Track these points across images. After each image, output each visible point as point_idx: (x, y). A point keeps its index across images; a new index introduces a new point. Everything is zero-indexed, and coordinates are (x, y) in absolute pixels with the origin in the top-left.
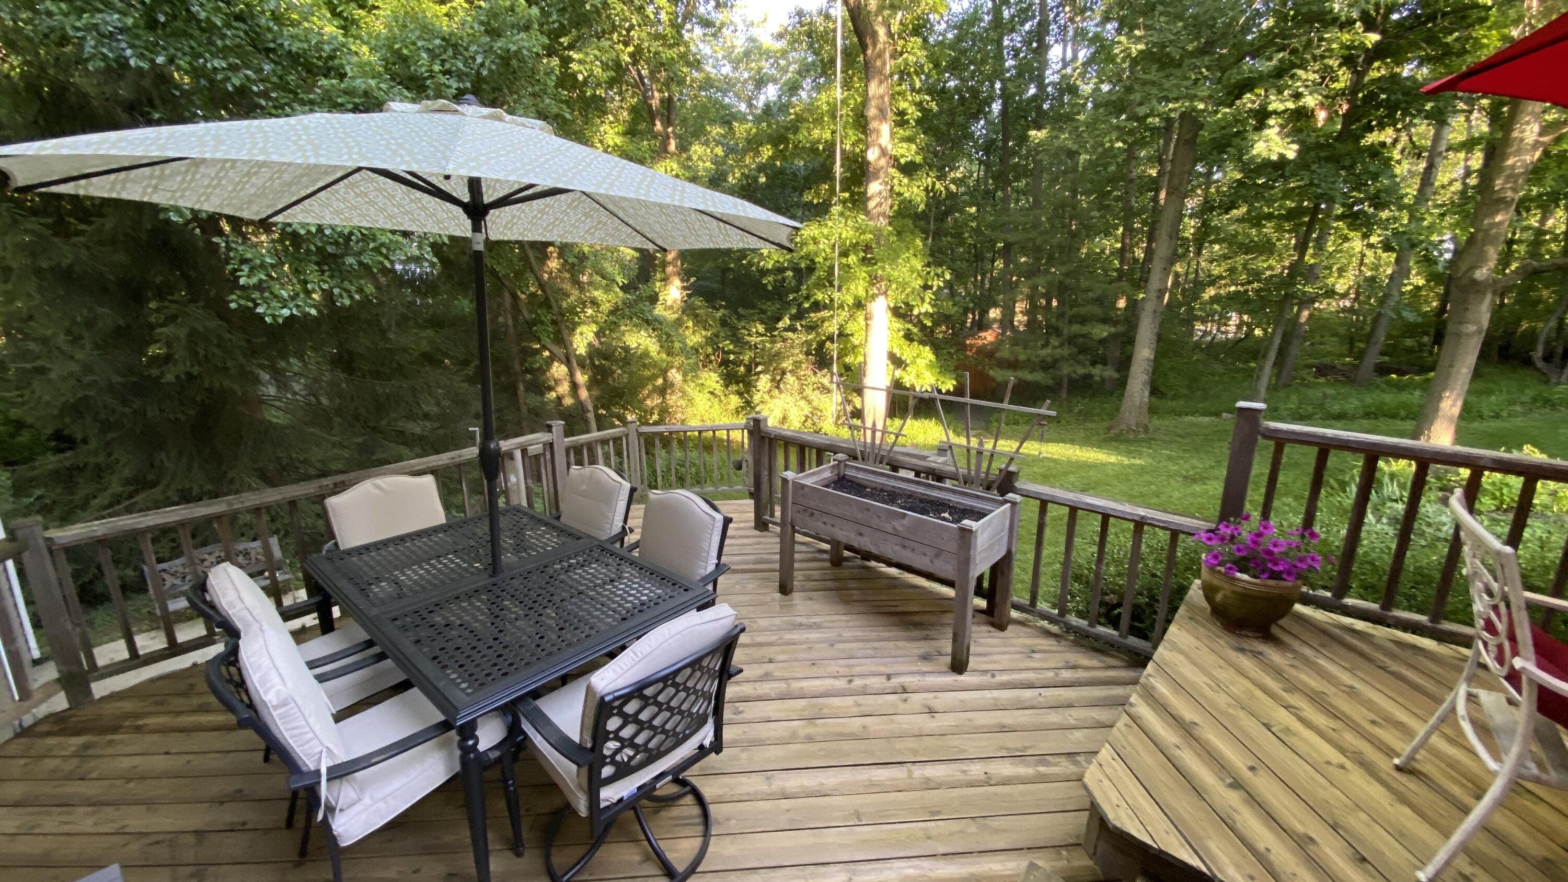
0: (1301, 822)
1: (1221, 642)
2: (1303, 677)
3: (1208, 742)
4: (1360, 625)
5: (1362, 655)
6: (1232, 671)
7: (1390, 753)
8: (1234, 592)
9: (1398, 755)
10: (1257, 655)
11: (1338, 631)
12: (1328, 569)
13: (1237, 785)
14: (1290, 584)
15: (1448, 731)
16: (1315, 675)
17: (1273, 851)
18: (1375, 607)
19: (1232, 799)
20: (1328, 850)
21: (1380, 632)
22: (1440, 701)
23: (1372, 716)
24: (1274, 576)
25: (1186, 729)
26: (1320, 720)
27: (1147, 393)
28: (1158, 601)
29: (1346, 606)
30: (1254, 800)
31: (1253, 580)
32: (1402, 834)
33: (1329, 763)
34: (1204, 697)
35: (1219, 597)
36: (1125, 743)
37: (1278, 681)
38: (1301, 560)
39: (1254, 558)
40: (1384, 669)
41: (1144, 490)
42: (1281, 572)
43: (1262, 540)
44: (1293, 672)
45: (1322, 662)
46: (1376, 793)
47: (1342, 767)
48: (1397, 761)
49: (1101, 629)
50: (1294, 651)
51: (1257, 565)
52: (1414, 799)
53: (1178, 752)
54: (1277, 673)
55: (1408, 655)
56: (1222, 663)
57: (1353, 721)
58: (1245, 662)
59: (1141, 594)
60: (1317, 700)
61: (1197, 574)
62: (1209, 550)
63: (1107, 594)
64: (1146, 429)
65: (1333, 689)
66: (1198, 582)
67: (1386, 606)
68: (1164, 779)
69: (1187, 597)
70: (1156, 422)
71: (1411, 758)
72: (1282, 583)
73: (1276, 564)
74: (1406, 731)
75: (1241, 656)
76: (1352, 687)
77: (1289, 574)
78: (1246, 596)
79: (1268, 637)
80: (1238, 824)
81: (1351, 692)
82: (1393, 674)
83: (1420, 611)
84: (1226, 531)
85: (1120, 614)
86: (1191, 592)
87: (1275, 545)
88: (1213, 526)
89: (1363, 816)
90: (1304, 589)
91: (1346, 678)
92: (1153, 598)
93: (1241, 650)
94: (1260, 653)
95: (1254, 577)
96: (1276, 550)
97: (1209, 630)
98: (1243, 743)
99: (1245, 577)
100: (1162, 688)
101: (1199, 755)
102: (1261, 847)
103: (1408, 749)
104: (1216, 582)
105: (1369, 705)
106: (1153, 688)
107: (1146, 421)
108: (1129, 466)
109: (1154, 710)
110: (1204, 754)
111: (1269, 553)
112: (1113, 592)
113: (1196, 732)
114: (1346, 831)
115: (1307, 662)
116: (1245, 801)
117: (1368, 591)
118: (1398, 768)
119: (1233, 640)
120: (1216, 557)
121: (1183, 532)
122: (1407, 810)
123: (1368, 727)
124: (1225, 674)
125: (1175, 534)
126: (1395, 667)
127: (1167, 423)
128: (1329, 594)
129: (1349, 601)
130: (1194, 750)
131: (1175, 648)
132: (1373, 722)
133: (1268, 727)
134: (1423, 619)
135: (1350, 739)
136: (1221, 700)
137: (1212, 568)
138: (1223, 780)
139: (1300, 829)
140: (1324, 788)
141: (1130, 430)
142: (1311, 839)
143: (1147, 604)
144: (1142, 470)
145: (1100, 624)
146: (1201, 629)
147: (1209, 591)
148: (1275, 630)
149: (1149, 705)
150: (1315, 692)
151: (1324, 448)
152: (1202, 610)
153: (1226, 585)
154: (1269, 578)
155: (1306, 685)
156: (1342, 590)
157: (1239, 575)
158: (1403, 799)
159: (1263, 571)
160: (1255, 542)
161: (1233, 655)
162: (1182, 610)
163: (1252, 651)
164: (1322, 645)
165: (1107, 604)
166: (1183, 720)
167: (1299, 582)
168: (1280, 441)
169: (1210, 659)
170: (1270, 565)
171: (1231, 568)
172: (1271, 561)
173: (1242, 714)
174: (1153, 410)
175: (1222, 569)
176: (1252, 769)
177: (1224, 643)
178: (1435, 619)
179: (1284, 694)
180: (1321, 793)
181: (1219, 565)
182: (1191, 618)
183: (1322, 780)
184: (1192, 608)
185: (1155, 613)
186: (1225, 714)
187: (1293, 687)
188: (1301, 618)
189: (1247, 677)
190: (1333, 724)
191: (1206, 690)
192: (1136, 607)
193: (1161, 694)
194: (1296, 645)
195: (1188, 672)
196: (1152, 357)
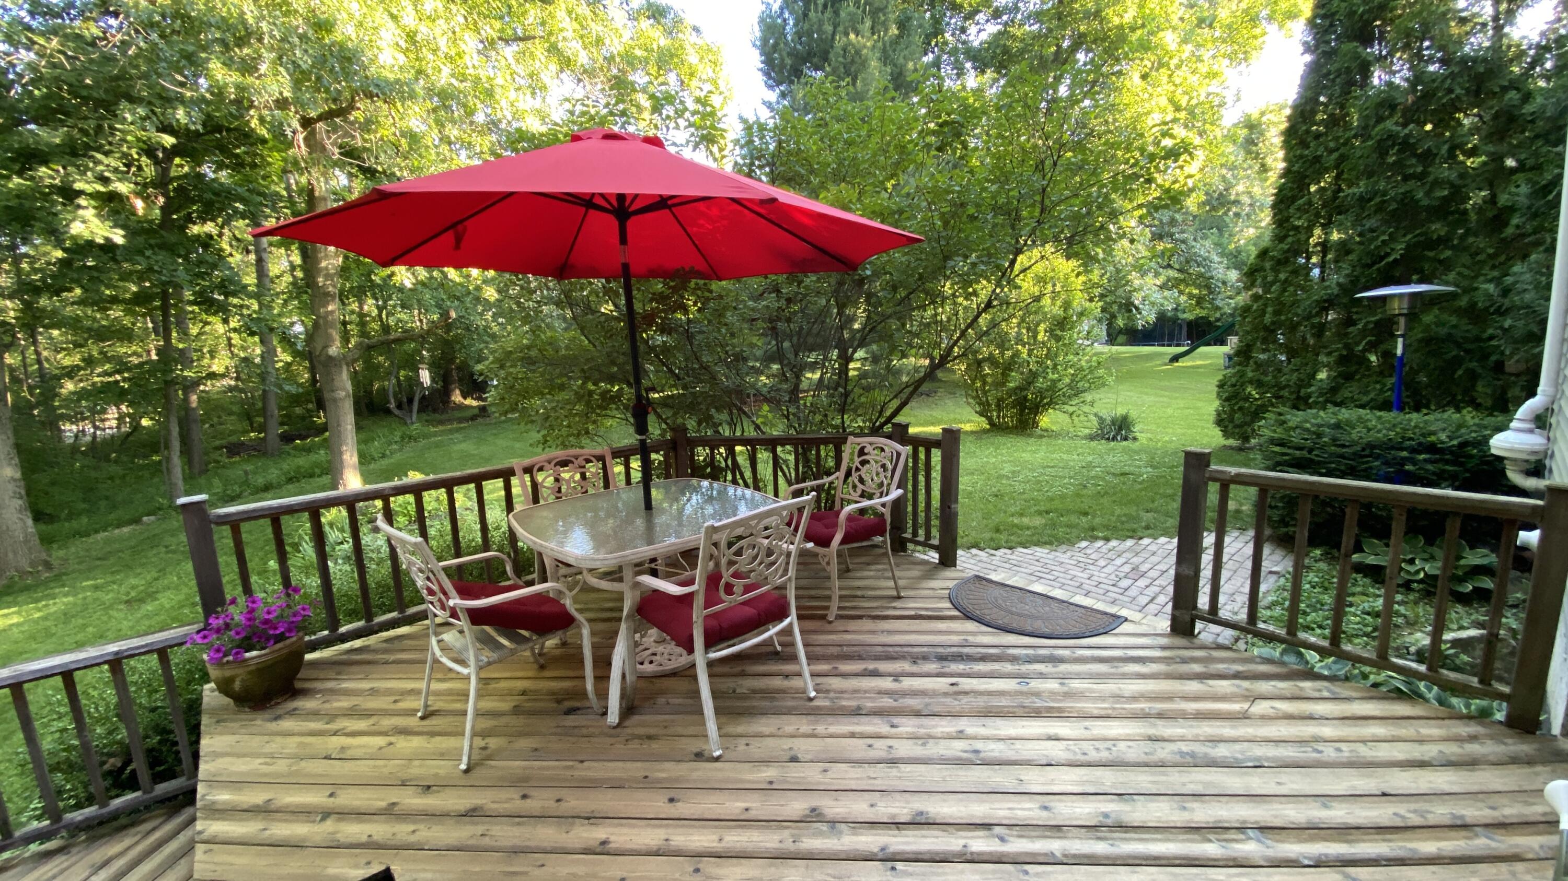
0: (382, 800)
1: (259, 722)
2: (336, 704)
3: (288, 806)
4: (357, 643)
5: (369, 663)
6: (279, 739)
7: (412, 712)
8: (250, 673)
9: (418, 711)
10: (293, 713)
11: (345, 657)
12: (318, 614)
13: (326, 815)
14: (294, 639)
15: (439, 676)
16: (342, 698)
17: (374, 833)
18: (361, 623)
19: (329, 825)
20: (407, 801)
21: (372, 640)
22: (425, 662)
23: (393, 698)
24: (279, 638)
25: (265, 811)
26: (362, 725)
27: (30, 522)
28: (171, 732)
29: (343, 634)
30: (343, 814)
31: (263, 652)
32: (442, 754)
33: (381, 748)
34: (265, 775)
35: (237, 685)
36: (213, 867)
37: (319, 720)
38: (295, 615)
39: (255, 634)
40: (386, 663)
41: (80, 637)
42: (283, 633)
43: (256, 614)
44: (327, 706)
45: (345, 685)
46: (416, 742)
47: (391, 744)
48: (419, 714)
49: (117, 802)
50: (319, 691)
51: (260, 637)
52: (437, 729)
53: (268, 832)
54: (315, 714)
55: (397, 645)
56: (266, 738)
57: (382, 710)
58: (287, 724)
59: (147, 737)
60: (354, 713)
61: (206, 678)
62: (210, 647)
63: (104, 763)
64: (48, 566)
65: (360, 698)
66: (209, 688)
67: (369, 618)
68: (265, 863)
69: (204, 706)
70: (58, 554)
71: (426, 706)
72: (288, 642)
73: (276, 628)
74: (415, 692)
75: (280, 722)
76: (372, 689)
77: (290, 630)
78: (262, 670)
79: (296, 693)
80: (342, 840)
81: (373, 692)
82: (394, 662)
83: (390, 612)
84: (215, 623)
85: (134, 771)
86: (206, 700)
87: (269, 613)
88: (202, 625)
89: (416, 763)
90: (307, 638)
91: (365, 685)
92: (163, 731)
93: (277, 718)
94: (295, 709)
95: (263, 648)
96: (271, 616)
97: (241, 720)
98: (314, 784)
99: (254, 653)
100: (224, 797)
101: (286, 821)
102: (364, 839)
103: (422, 702)
104: (228, 673)
105: (388, 692)
106: (214, 803)
107: (44, 556)
108: (45, 618)
109: (224, 819)
110: (288, 816)
111: (266, 622)
112: (110, 755)
113: (273, 807)
114: (411, 780)
115: (333, 692)
116: (339, 820)
117: (353, 615)
118: (422, 718)
119: (267, 714)
120: (218, 650)
121: (171, 647)
122: (438, 739)
123: (393, 706)
124: (276, 744)
125: (162, 653)
126: (392, 657)
127: (76, 548)
128: (326, 632)
129: (343, 630)
130: (280, 821)
131: (216, 755)
132: (395, 701)
133: (328, 758)
134: (394, 614)
135: (387, 723)
136: (281, 766)
137: (218, 662)
138: (314, 822)
139: (383, 804)
140: (385, 766)
141: (23, 574)
142: (394, 804)
143: (160, 742)
144: (66, 616)
145: (112, 798)
146: (232, 725)
147: (225, 687)
148: (298, 685)
149: (218, 819)
150: (351, 709)
151: (275, 517)
152: (225, 708)
153: (240, 671)
154: (275, 643)
155: (340, 708)
156: (334, 624)
157: (248, 655)
158: (432, 734)
159: (268, 640)
160: (249, 619)
161: (273, 726)
162: (205, 720)
163: (287, 713)
164: (339, 673)
165: (110, 773)
166: (258, 806)
167: (301, 634)
168: (234, 523)
169: (255, 742)
170: (271, 632)
171: (237, 653)
172: (271, 628)
173: (303, 764)
174: (47, 540)
175: (231, 658)
176: (331, 795)
177: (260, 721)
178: (402, 611)
179: (328, 726)
180: (386, 771)
181: (225, 655)
182: (218, 722)
183: (381, 763)
184: (213, 712)
185: (176, 743)
186: (290, 774)
187: (332, 717)
188: (314, 664)
189: (293, 735)
190: (372, 721)
191: (265, 769)
192: (150, 751)
193: (224, 802)
194: (318, 685)
195: (241, 766)
196: (18, 475)
